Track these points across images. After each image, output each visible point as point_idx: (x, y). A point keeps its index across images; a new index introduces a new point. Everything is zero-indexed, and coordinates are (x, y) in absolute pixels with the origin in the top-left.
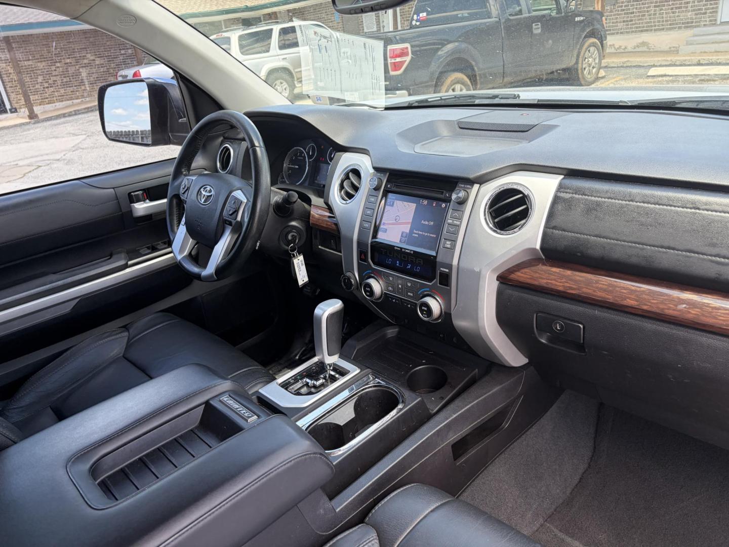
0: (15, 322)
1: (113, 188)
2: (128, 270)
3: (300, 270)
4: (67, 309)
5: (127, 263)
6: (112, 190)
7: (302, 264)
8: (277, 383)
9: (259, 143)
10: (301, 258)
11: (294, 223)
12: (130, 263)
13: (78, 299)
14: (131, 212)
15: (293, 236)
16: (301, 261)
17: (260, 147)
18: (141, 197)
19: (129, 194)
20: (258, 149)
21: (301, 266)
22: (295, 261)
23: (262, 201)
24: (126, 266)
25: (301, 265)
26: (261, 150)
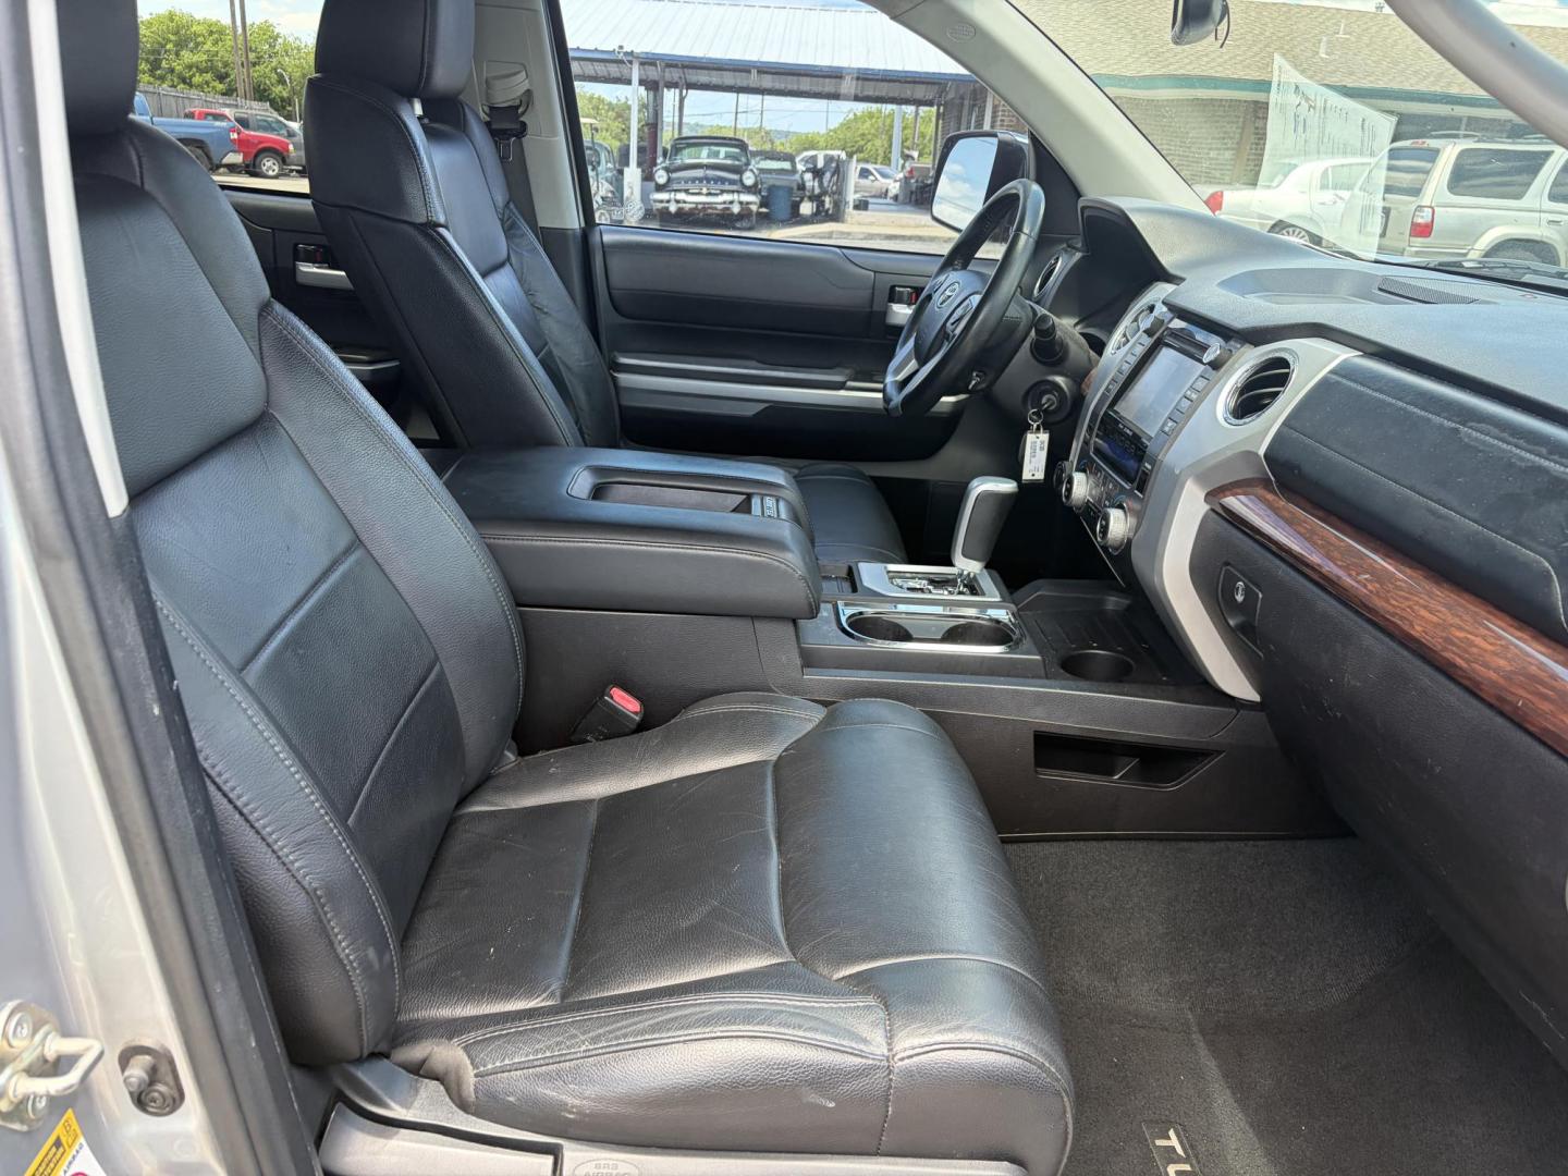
0: (687, 399)
1: (875, 272)
2: (842, 393)
3: (1034, 456)
4: (750, 410)
5: (845, 382)
6: (872, 274)
7: (1042, 449)
8: (886, 568)
9: (1031, 231)
10: (1044, 437)
11: (1060, 380)
12: (850, 384)
13: (767, 405)
14: (884, 313)
15: (1049, 400)
16: (1042, 443)
17: (1029, 236)
18: (905, 298)
19: (893, 287)
20: (1023, 238)
21: (1038, 450)
22: (1030, 438)
23: (991, 311)
24: (841, 386)
25: (1038, 448)
26: (1026, 242)
